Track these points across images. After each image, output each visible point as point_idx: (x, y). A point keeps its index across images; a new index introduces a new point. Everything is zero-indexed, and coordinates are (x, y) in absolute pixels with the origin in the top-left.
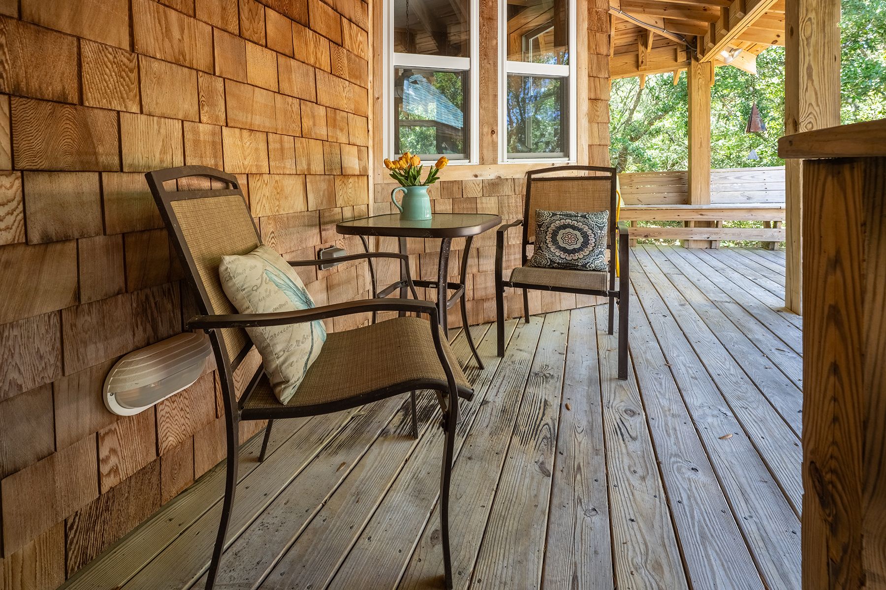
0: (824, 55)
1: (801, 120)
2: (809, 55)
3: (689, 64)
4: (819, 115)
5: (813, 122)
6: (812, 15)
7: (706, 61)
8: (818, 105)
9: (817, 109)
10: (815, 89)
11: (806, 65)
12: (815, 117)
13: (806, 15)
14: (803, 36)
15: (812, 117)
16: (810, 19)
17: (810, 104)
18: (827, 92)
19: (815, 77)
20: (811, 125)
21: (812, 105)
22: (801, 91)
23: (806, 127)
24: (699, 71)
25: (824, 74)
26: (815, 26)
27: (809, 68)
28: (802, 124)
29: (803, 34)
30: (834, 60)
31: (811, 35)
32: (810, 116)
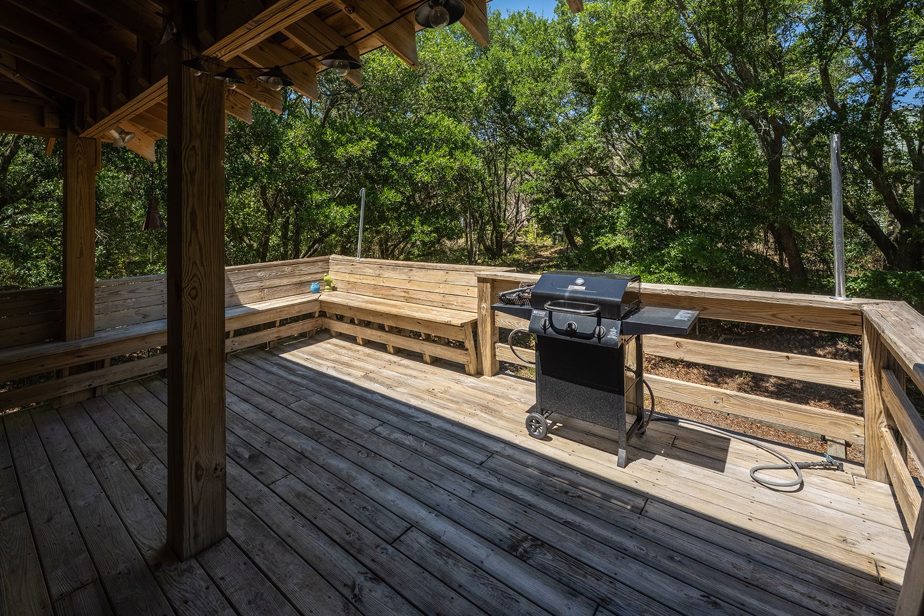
0: (208, 200)
1: (184, 285)
2: (193, 196)
3: (65, 135)
4: (204, 277)
5: (197, 287)
6: (197, 143)
7: (89, 136)
8: (202, 265)
9: (201, 269)
10: (199, 242)
11: (189, 210)
12: (199, 279)
13: (190, 140)
14: (186, 169)
15: (197, 280)
16: (194, 148)
17: (194, 263)
18: (212, 247)
19: (199, 227)
20: (195, 291)
21: (196, 264)
22: (184, 244)
23: (189, 294)
24: (79, 148)
25: (209, 225)
26: (199, 158)
27: (193, 214)
28: (185, 291)
29: (186, 167)
30: (219, 207)
31: (196, 169)
32: (194, 279)
